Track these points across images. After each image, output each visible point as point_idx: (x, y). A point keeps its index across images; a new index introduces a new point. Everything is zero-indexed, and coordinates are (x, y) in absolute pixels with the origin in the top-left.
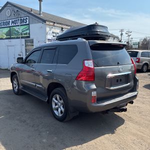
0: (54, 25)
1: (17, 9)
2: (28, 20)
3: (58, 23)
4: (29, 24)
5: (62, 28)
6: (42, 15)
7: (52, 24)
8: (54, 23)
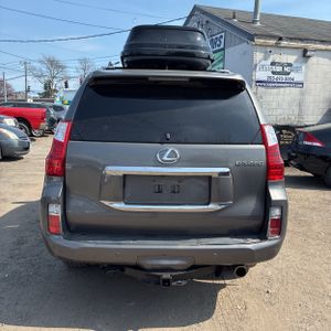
0: (277, 46)
1: (208, 18)
2: (222, 40)
3: (291, 39)
4: (223, 49)
5: (305, 51)
6: (259, 24)
7: (273, 42)
8: (281, 39)
